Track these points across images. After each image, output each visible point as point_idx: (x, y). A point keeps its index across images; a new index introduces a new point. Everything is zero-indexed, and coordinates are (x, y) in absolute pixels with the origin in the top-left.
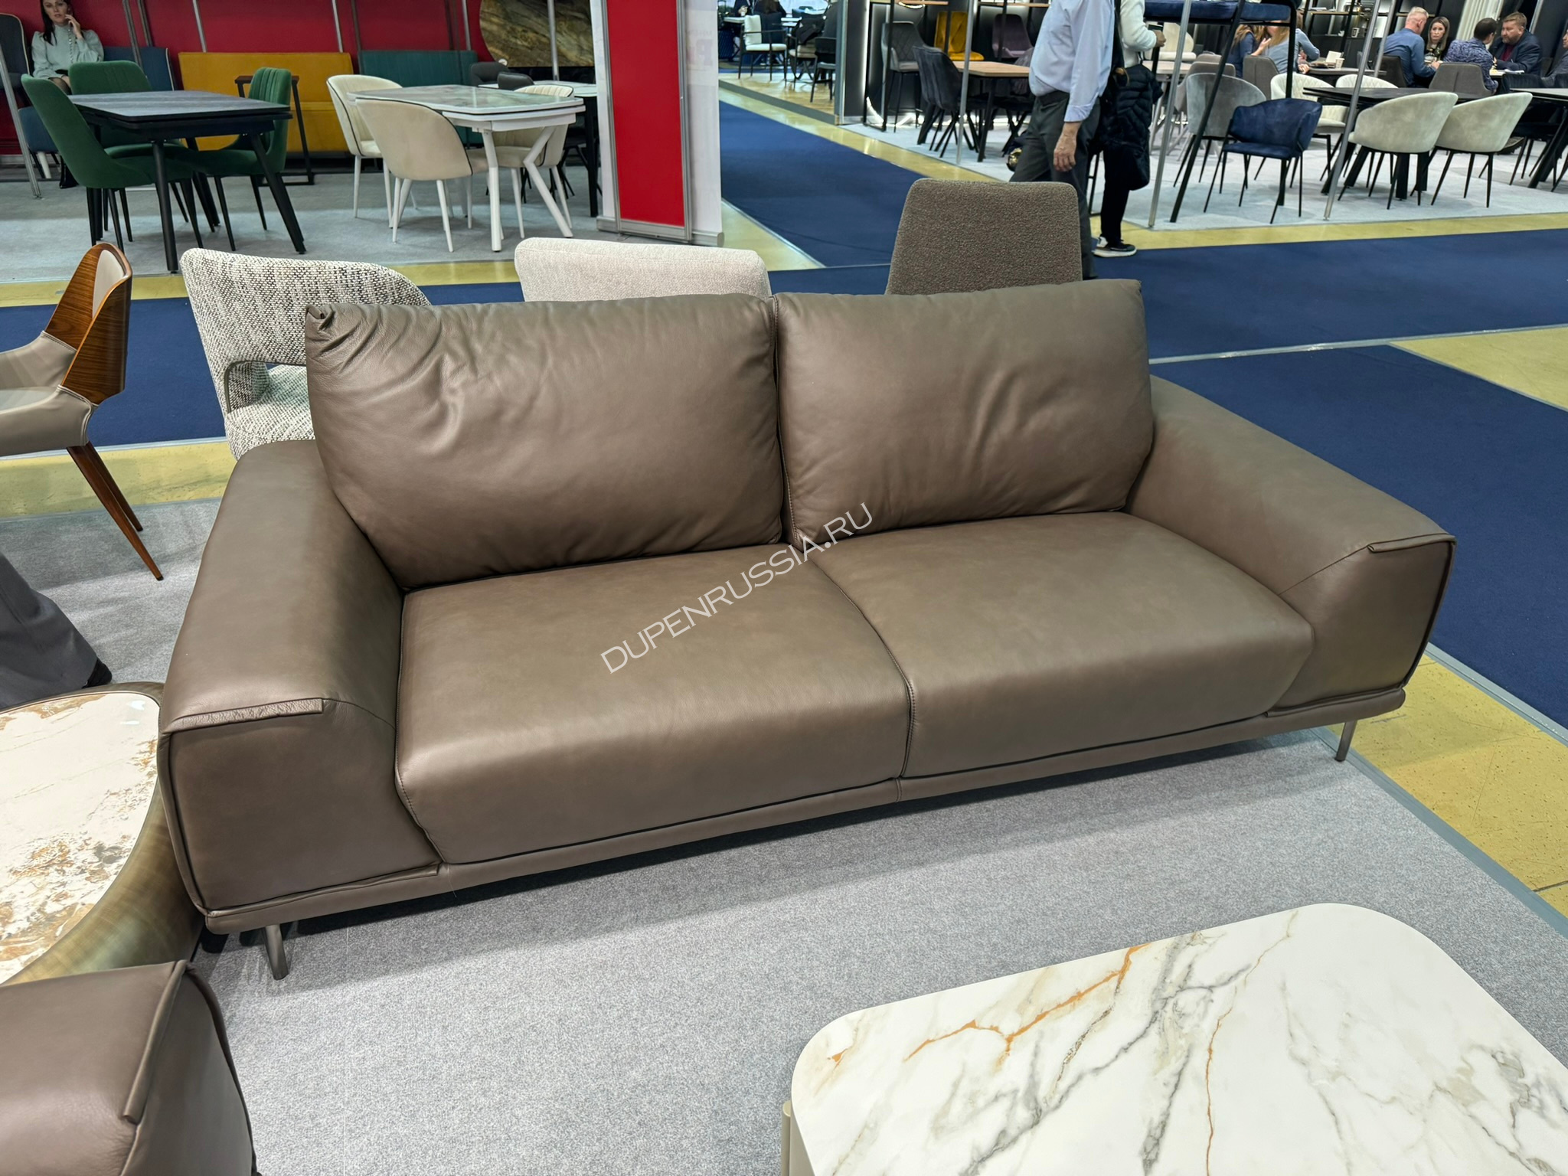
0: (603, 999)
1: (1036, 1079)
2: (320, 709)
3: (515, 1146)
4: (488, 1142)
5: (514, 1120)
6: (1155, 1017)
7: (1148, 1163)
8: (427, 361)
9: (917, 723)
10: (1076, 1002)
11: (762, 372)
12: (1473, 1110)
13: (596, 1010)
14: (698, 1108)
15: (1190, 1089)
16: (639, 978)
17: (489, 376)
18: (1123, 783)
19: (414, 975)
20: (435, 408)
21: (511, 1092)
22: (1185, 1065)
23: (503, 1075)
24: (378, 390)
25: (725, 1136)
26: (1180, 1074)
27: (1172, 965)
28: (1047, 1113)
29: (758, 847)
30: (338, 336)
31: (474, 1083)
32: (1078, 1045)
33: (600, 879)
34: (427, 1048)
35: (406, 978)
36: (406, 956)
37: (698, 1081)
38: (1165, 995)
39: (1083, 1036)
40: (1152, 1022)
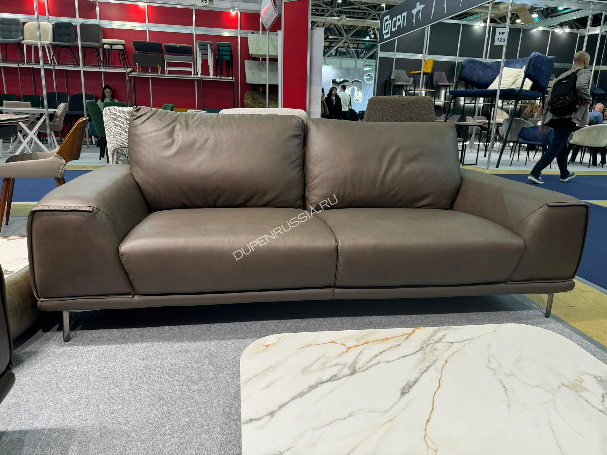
0: (193, 361)
1: (357, 361)
2: (91, 210)
3: (135, 404)
4: (124, 401)
5: (139, 395)
6: (422, 349)
7: (403, 393)
8: (171, 125)
9: (340, 258)
10: (385, 341)
11: (297, 141)
12: (581, 394)
13: (188, 364)
14: (220, 400)
15: (432, 372)
16: (211, 356)
17: (192, 131)
18: (443, 316)
19: (119, 346)
20: (170, 140)
21: (141, 386)
22: (432, 364)
23: (141, 380)
24: (151, 132)
25: (228, 411)
26: (429, 367)
27: (435, 335)
28: (358, 372)
29: (276, 321)
30: (141, 114)
31: (127, 381)
32: (381, 353)
33: (206, 325)
34: (113, 368)
35: (115, 346)
36: (119, 340)
37: (223, 392)
38: (429, 343)
39: (385, 351)
40: (419, 350)
